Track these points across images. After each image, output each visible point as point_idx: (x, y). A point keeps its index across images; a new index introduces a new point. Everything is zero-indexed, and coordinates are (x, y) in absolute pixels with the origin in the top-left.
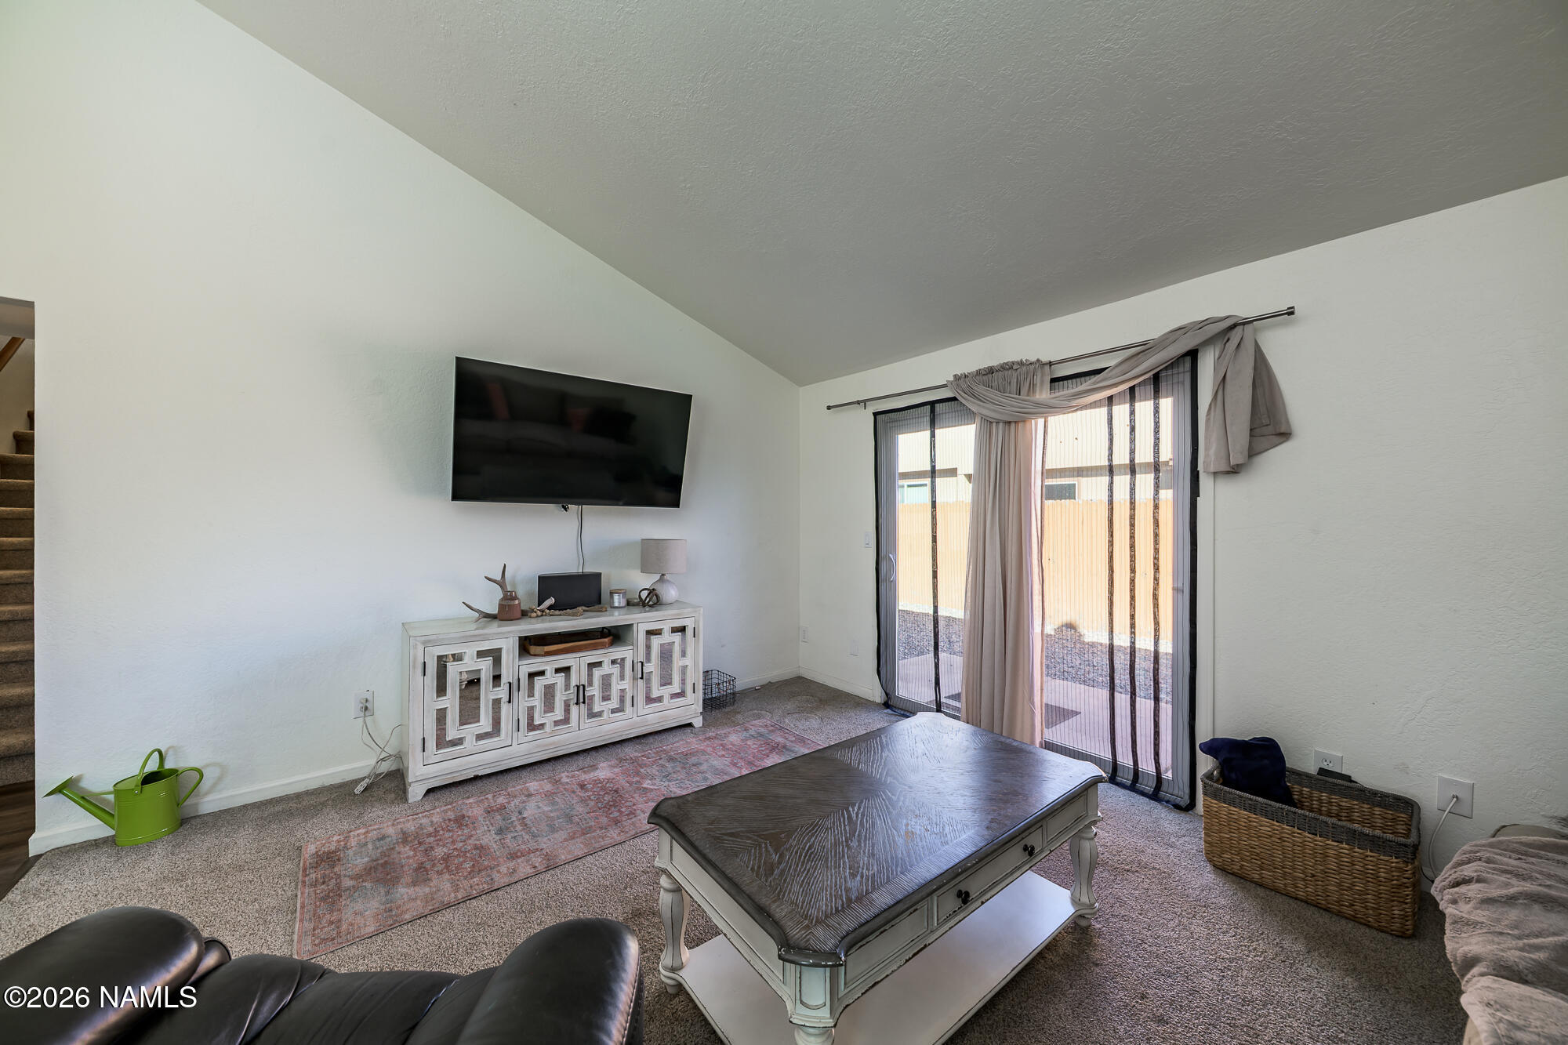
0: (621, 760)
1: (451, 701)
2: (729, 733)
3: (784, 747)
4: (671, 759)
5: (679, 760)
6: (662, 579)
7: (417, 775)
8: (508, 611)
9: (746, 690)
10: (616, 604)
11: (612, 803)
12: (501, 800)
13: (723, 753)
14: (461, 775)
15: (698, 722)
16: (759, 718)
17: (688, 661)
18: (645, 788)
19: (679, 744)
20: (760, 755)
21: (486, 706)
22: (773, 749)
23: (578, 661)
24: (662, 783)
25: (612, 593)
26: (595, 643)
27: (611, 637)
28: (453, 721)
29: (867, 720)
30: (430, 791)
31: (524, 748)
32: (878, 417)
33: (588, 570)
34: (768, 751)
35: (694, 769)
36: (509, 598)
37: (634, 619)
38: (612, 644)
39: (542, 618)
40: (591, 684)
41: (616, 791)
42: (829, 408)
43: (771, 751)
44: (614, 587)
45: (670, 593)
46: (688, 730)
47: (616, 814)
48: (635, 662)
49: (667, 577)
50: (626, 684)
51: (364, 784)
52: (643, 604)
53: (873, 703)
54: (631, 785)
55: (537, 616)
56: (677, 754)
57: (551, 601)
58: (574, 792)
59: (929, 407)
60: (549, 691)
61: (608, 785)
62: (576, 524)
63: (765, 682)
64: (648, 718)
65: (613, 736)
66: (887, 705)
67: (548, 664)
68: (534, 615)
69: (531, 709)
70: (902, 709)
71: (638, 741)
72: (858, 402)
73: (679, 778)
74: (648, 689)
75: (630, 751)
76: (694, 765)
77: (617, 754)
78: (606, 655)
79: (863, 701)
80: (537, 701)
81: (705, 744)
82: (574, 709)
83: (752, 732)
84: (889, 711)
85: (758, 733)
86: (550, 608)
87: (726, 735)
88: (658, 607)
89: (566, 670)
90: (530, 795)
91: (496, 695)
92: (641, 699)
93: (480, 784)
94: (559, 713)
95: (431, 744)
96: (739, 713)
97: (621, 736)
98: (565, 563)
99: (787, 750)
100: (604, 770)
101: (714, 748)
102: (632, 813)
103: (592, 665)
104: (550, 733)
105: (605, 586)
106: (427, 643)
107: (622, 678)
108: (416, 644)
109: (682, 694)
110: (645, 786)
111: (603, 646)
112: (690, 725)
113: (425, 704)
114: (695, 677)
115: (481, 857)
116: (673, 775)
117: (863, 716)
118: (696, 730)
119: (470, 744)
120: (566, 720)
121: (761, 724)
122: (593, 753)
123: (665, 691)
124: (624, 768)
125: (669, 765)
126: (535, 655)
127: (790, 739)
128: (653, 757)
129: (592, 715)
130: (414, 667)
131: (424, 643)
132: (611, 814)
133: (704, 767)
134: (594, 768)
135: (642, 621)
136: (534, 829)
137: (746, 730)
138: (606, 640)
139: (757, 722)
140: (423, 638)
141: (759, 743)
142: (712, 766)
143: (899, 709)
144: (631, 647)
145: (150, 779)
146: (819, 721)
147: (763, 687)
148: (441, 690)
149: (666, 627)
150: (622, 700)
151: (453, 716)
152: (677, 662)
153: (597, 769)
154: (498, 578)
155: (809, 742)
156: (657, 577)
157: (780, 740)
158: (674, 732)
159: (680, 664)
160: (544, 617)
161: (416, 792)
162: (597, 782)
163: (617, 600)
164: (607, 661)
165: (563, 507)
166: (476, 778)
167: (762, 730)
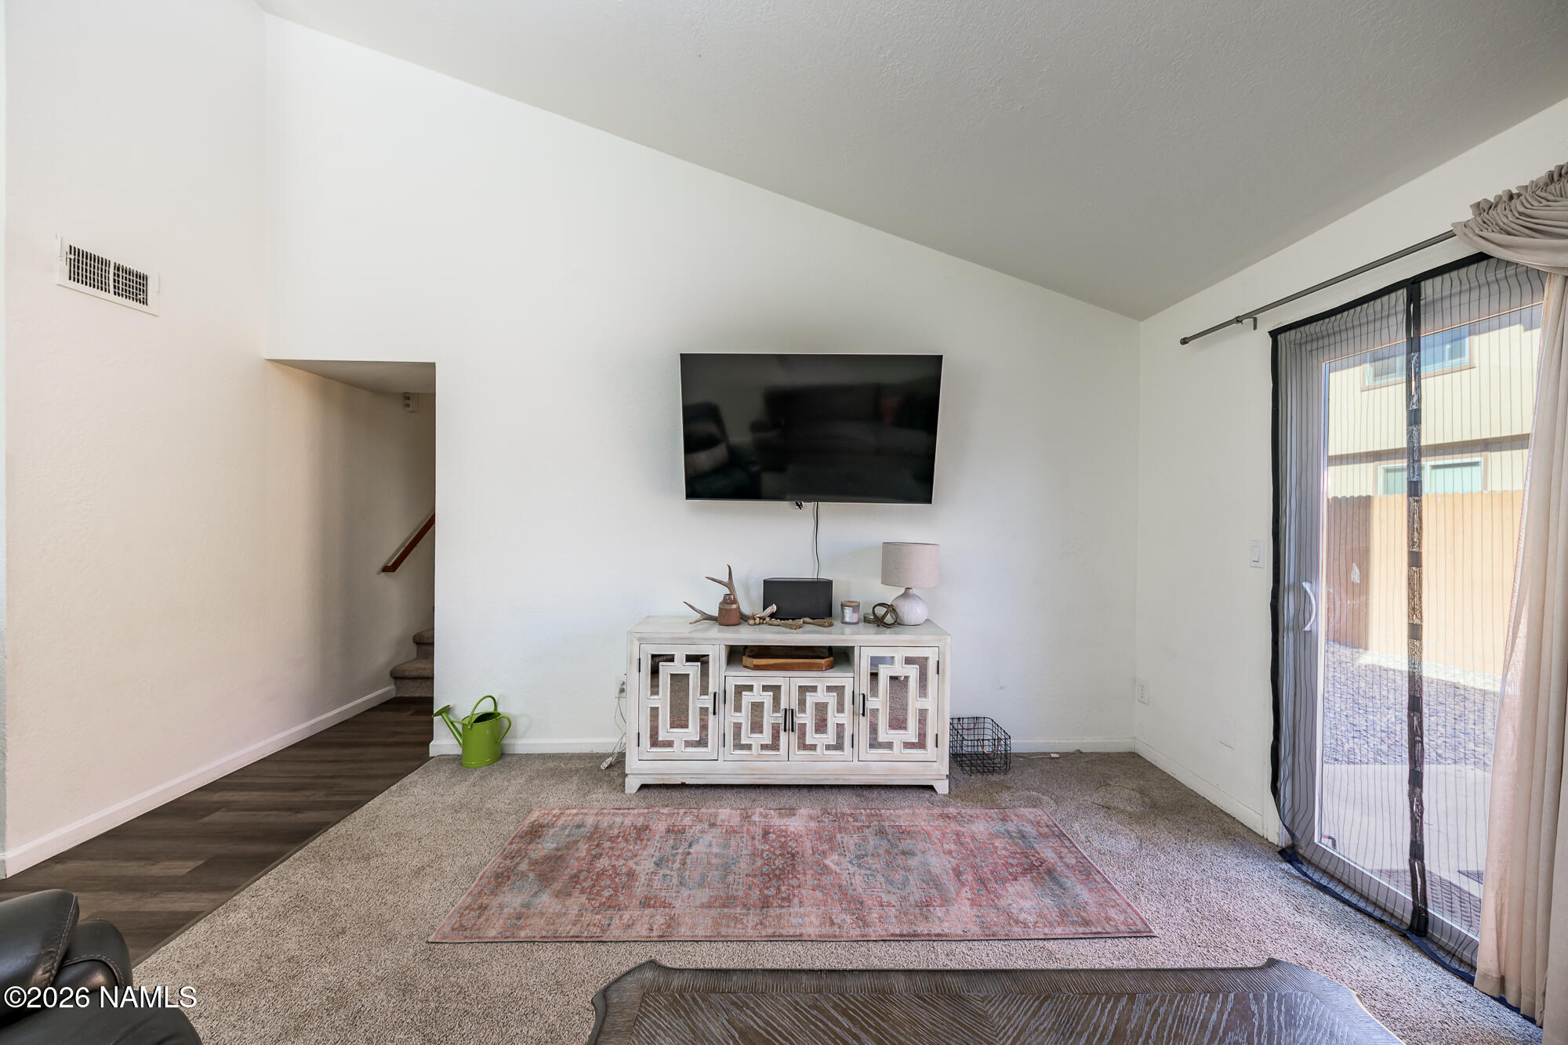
0: (825, 812)
1: (663, 701)
2: (977, 817)
3: (1050, 872)
4: (881, 832)
5: (890, 837)
6: (906, 595)
7: (633, 767)
8: (729, 615)
9: (1033, 754)
10: (847, 619)
11: (777, 872)
12: (688, 821)
13: (953, 847)
14: (671, 779)
15: (942, 787)
16: (1035, 807)
17: (928, 703)
18: (825, 866)
19: (905, 813)
20: (1004, 873)
21: (694, 713)
22: (1029, 869)
23: (790, 681)
24: (850, 866)
25: (843, 606)
26: (810, 663)
27: (831, 659)
28: (664, 722)
29: (1233, 873)
30: (643, 787)
31: (729, 767)
32: (1281, 337)
33: (824, 576)
34: (1019, 870)
35: (900, 860)
36: (729, 600)
37: (855, 641)
38: (831, 666)
39: (761, 626)
40: (803, 710)
41: (793, 855)
42: (1184, 341)
43: (1024, 872)
44: (844, 599)
45: (913, 611)
46: (927, 794)
47: (772, 892)
48: (856, 692)
49: (914, 591)
50: (845, 718)
51: (609, 760)
52: (879, 622)
53: (1262, 840)
54: (814, 853)
55: (755, 624)
56: (893, 827)
57: (773, 608)
58: (753, 838)
59: (1402, 294)
60: (757, 707)
61: (790, 843)
62: (813, 523)
63: (1072, 749)
64: (871, 766)
65: (828, 777)
66: (1290, 854)
67: (759, 679)
68: (751, 622)
69: (738, 727)
70: (1325, 872)
71: (860, 791)
72: (1238, 320)
73: (874, 867)
74: (874, 729)
75: (843, 804)
76: (904, 853)
77: (827, 802)
78: (823, 680)
79: (1239, 829)
80: (744, 718)
81: (937, 823)
82: (783, 736)
83: (1011, 827)
84: (1286, 866)
85: (1020, 832)
86: (772, 616)
87: (971, 819)
88: (898, 629)
89: (776, 689)
90: (713, 825)
91: (703, 703)
92: (864, 738)
93: (686, 792)
94: (766, 737)
95: (646, 740)
96: (1009, 788)
97: (837, 779)
98: (798, 568)
99: (1054, 879)
100: (800, 821)
101: (944, 834)
102: (788, 899)
103: (803, 690)
104: (757, 757)
105: (838, 594)
106: (642, 640)
107: (840, 709)
108: (632, 641)
109: (921, 744)
110: (828, 862)
111: (819, 668)
112: (931, 788)
113: (642, 701)
114: (939, 727)
115: (623, 888)
116: (869, 859)
117: (1231, 860)
118: (937, 798)
119: (678, 748)
120: (775, 746)
121: (1031, 817)
122: (805, 791)
123: (897, 737)
124: (822, 824)
125: (872, 841)
126: (745, 667)
127: (1066, 860)
128: (861, 821)
129: (803, 746)
130: (631, 662)
131: (640, 639)
132: (767, 888)
133: (913, 862)
134: (791, 812)
135: (867, 644)
136: (687, 873)
137: (1004, 820)
138: (823, 661)
139: (1026, 812)
140: (638, 635)
141: (1012, 849)
142: (925, 864)
143: (1317, 868)
144: (852, 675)
145: (484, 718)
146: (1134, 843)
147: (1064, 756)
148: (655, 688)
149: (899, 655)
150: (840, 736)
151: (664, 717)
152: (914, 703)
153: (794, 815)
154: (726, 579)
155: (1098, 878)
156: (902, 591)
157: (1049, 855)
158: (907, 792)
159: (918, 707)
160: (764, 626)
161: (632, 784)
162: (783, 833)
163: (849, 615)
164: (821, 688)
165: (797, 504)
166: (683, 786)
167: (1029, 829)
